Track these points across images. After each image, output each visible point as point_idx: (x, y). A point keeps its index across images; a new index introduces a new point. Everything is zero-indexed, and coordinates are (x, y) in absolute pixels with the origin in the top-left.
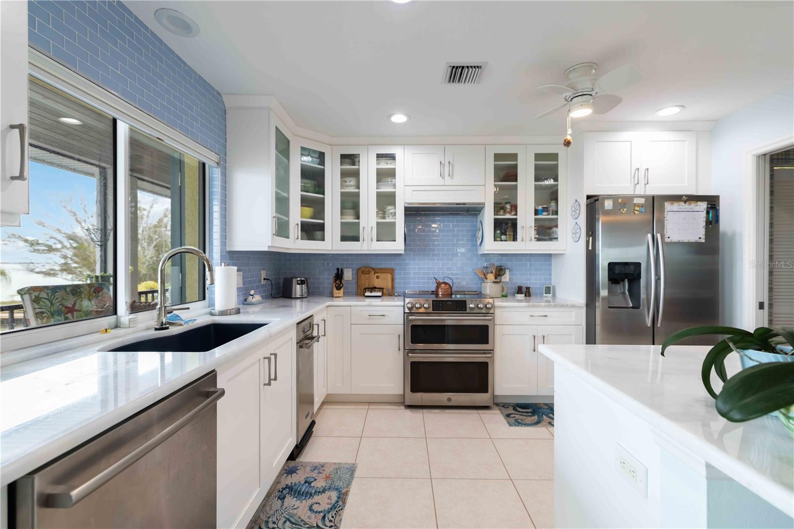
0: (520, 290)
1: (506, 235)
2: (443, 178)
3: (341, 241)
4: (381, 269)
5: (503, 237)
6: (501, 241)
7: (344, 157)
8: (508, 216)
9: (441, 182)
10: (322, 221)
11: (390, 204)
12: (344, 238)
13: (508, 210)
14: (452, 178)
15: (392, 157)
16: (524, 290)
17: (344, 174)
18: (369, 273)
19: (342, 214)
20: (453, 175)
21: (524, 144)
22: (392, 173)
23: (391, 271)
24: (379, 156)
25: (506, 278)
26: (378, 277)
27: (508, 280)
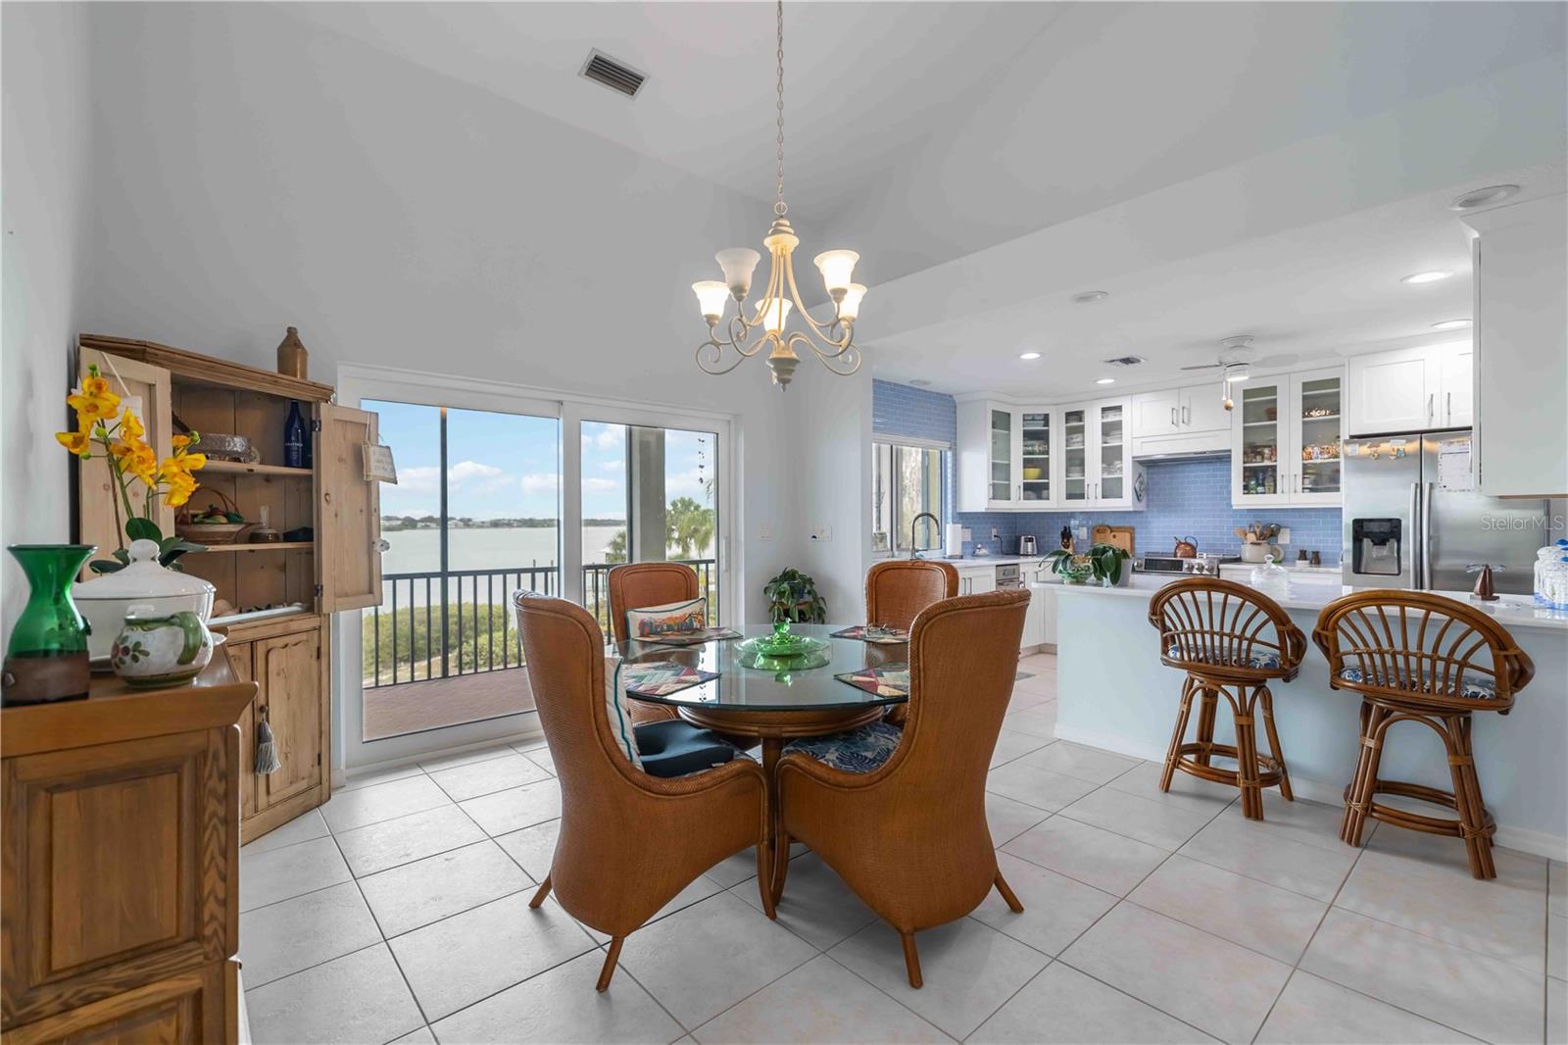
0: (1303, 555)
1: (1263, 485)
2: (1177, 425)
3: (1067, 499)
4: (1119, 528)
5: (1260, 489)
6: (1257, 493)
7: (1070, 416)
8: (1267, 463)
9: (1175, 430)
10: (1046, 481)
11: (1117, 460)
12: (1070, 496)
13: (1266, 456)
14: (1188, 425)
15: (1119, 408)
16: (1309, 555)
17: (1070, 431)
18: (1104, 532)
19: (1068, 472)
20: (1189, 421)
21: (1286, 373)
22: (1118, 426)
23: (1131, 531)
24: (1104, 410)
25: (1284, 538)
26: (1114, 537)
27: (1288, 542)
